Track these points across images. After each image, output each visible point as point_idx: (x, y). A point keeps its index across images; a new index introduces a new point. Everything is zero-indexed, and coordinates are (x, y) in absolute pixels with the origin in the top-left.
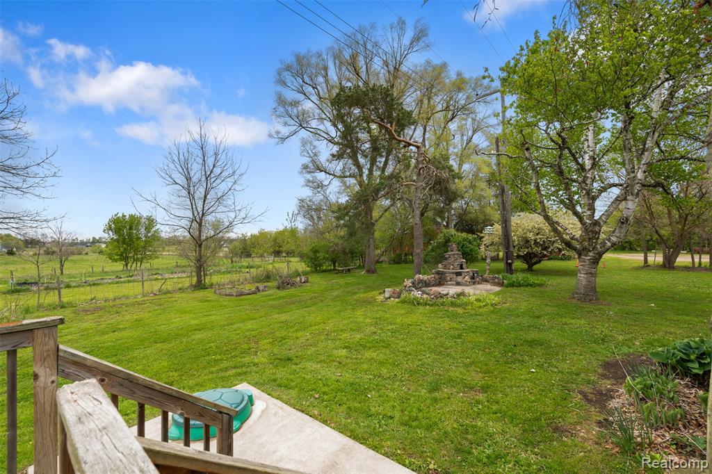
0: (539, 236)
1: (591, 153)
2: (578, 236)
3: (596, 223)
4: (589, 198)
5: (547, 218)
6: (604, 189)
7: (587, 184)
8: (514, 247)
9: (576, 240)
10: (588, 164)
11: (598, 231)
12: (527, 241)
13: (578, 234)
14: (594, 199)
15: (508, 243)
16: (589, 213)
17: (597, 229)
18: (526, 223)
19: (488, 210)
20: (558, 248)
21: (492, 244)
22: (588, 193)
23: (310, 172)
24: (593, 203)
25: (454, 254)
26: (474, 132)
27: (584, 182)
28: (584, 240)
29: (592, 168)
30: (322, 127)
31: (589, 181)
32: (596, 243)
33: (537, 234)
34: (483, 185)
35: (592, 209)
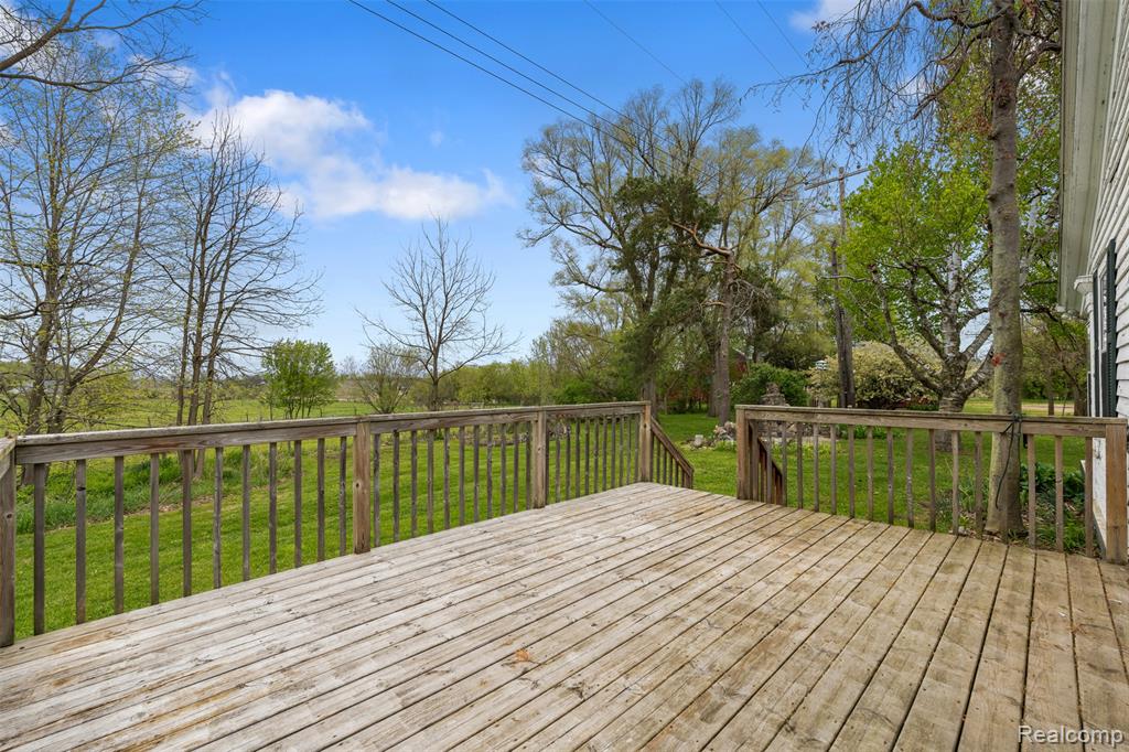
0: (892, 375)
1: (956, 272)
2: (938, 373)
3: (961, 357)
4: (952, 327)
5: (899, 350)
6: (972, 315)
7: (950, 310)
8: (856, 389)
9: (937, 377)
10: (952, 285)
11: (963, 365)
12: (875, 381)
13: (939, 370)
14: (959, 327)
15: (848, 383)
16: (952, 344)
17: (962, 364)
18: (870, 354)
19: (816, 337)
20: (919, 391)
21: (823, 385)
22: (951, 321)
23: (563, 284)
24: (958, 332)
25: (775, 397)
26: (795, 221)
27: (947, 307)
28: (945, 378)
29: (956, 290)
30: (588, 225)
31: (952, 306)
32: (961, 381)
33: (889, 372)
34: (809, 299)
35: (956, 339)
